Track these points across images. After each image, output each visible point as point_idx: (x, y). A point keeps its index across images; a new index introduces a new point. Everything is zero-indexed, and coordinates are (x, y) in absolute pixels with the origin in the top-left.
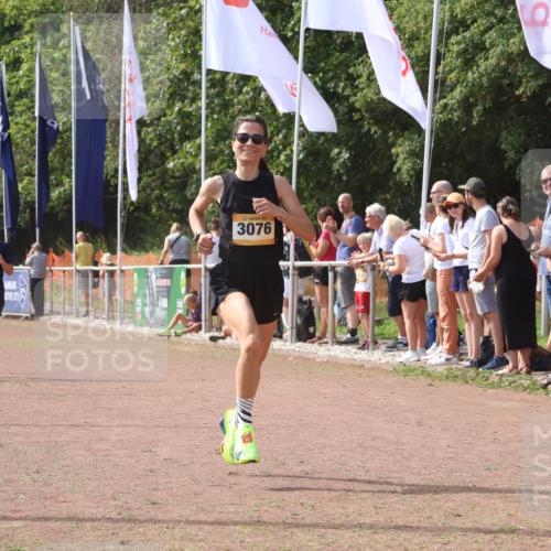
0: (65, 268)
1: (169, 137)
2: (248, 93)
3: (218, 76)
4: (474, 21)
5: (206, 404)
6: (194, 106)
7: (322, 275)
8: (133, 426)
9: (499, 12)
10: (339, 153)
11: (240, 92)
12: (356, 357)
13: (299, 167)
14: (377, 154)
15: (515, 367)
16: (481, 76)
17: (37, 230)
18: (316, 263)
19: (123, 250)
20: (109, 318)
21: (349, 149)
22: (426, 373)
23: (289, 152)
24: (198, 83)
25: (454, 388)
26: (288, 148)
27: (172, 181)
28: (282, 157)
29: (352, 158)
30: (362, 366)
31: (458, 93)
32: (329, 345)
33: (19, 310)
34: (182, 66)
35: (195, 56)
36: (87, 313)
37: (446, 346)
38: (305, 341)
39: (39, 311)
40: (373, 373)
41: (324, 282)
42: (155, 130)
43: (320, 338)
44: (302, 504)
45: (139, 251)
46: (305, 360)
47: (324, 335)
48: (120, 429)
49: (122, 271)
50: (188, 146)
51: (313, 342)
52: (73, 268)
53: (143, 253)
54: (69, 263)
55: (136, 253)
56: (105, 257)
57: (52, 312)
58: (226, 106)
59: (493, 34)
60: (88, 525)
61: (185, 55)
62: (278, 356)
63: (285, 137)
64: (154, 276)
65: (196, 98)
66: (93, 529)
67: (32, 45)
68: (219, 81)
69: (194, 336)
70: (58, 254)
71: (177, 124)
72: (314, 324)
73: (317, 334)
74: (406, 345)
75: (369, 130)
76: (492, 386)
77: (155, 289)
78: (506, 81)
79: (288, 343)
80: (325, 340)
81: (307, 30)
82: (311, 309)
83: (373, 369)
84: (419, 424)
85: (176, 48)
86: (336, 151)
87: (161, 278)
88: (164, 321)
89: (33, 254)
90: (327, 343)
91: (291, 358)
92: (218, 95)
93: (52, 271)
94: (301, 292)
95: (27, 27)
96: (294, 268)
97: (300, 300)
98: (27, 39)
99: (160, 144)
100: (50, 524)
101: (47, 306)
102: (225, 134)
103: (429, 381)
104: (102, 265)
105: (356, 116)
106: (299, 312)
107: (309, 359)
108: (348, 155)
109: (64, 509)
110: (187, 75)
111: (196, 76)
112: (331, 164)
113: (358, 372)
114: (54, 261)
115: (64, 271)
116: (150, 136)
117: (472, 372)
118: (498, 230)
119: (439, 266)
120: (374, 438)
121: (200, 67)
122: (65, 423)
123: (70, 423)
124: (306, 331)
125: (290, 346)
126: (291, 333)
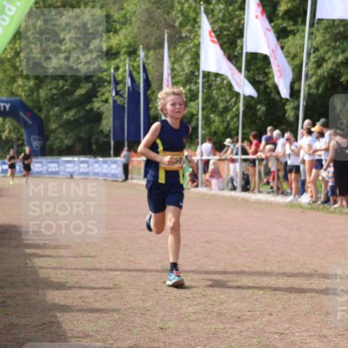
4: (322, 48)
7: (253, 162)
9: (333, 44)
10: (261, 107)
11: (216, 80)
15: (342, 204)
16: (324, 72)
18: (251, 157)
21: (265, 105)
22: (301, 206)
24: (198, 77)
25: (314, 214)
26: (236, 105)
28: (234, 109)
29: (267, 110)
30: (272, 204)
31: (314, 79)
32: (257, 194)
33: (117, 177)
34: (191, 69)
35: (196, 64)
37: (310, 194)
39: (126, 178)
41: (254, 165)
43: (252, 191)
44: (245, 266)
46: (246, 201)
47: (254, 190)
50: (192, 104)
57: (132, 179)
58: (210, 86)
59: (330, 54)
60: (149, 274)
61: (192, 64)
62: (233, 199)
65: (196, 83)
66: (151, 276)
67: (125, 60)
68: (207, 75)
69: (196, 190)
72: (249, 184)
73: (251, 189)
74: (291, 194)
76: (331, 212)
78: (336, 75)
81: (247, 53)
82: (248, 177)
83: (277, 205)
84: (298, 229)
85: (187, 61)
86: (259, 106)
89: (124, 153)
91: (239, 200)
93: (132, 160)
94: (244, 170)
95: (122, 52)
97: (244, 174)
98: (122, 58)
100: (132, 273)
101: (130, 176)
103: (302, 210)
106: (243, 179)
108: (265, 108)
109: (138, 267)
110: (193, 73)
111: (197, 74)
113: (270, 206)
114: (133, 155)
115: (138, 161)
117: (322, 206)
118: (333, 143)
119: (307, 158)
120: (278, 236)
121: (199, 69)
124: (246, 188)
125: (239, 194)
126: (239, 188)
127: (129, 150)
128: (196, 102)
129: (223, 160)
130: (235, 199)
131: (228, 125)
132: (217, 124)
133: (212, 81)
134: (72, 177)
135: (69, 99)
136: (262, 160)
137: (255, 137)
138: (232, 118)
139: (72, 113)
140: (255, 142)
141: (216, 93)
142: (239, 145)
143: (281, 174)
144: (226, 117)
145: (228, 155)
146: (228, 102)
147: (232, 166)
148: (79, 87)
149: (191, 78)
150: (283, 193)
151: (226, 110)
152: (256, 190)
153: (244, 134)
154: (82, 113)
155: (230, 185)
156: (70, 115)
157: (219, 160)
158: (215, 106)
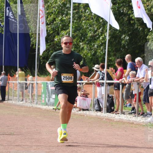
0: (14, 82)
1: (57, 29)
2: (88, 12)
3: (77, 5)
5: (70, 137)
6: (67, 17)
8: (41, 146)
10: (125, 37)
11: (85, 12)
12: (130, 119)
13: (109, 42)
14: (141, 37)
17: (3, 66)
18: (115, 81)
19: (38, 75)
20: (31, 102)
21: (128, 35)
23: (103, 36)
24: (69, 9)
26: (103, 35)
27: (58, 47)
28: (101, 38)
29: (130, 39)
30: (133, 123)
32: (119, 115)
34: (63, 1)
36: (23, 100)
38: (110, 113)
39: (4, 99)
40: (137, 126)
41: (119, 89)
42: (51, 26)
43: (116, 112)
45: (44, 75)
48: (36, 147)
49: (37, 83)
50: (63, 32)
51: (113, 113)
52: (17, 82)
53: (45, 76)
54: (16, 80)
55: (43, 76)
56: (30, 77)
57: (8, 100)
58: (80, 17)
62: (99, 118)
63: (102, 30)
64: (50, 86)
65: (67, 14)
68: (77, 6)
70: (11, 76)
71: (60, 24)
72: (114, 106)
73: (115, 110)
75: (137, 28)
77: (50, 91)
79: (103, 113)
80: (118, 112)
82: (112, 99)
83: (137, 124)
86: (124, 36)
87: (53, 86)
88: (53, 103)
89: (2, 76)
90: (119, 113)
91: (104, 119)
92: (76, 13)
93: (9, 83)
94: (109, 93)
96: (106, 83)
97: (108, 96)
99: (53, 32)
101: (6, 97)
102: (79, 28)
104: (29, 81)
105: (132, 22)
106: (108, 101)
107: (111, 120)
108: (128, 38)
110: (64, 5)
111: (68, 5)
112: (122, 41)
113: (132, 125)
114: (9, 79)
115: (14, 83)
116: (49, 29)
122: (13, 144)
123: (15, 144)
124: (110, 109)
125: (104, 114)
126: (104, 109)
127: (6, 74)
128: (67, 31)
129: (91, 84)
130: (100, 119)
131: (96, 52)
132: (85, 51)
133: (82, 12)
136: (126, 84)
137: (119, 64)
138: (99, 46)
140: (119, 68)
141: (85, 23)
142: (105, 71)
143: (142, 97)
144: (94, 45)
145: (95, 79)
146: (95, 32)
147: (98, 89)
149: (63, 9)
150: (143, 114)
151: (94, 39)
152: (120, 111)
153: (109, 61)
155: (96, 106)
157: (86, 84)
158: (84, 35)
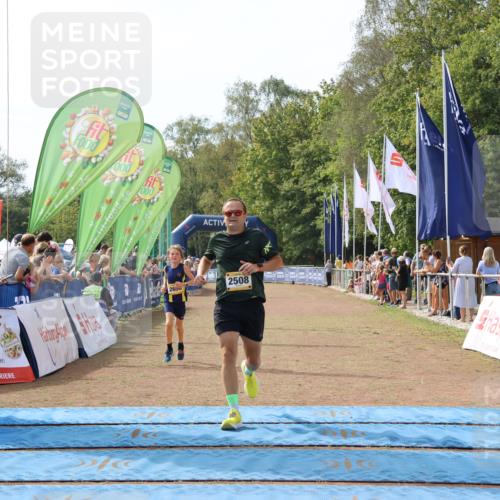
39: (329, 284)
89: (327, 264)
134: (293, 283)
135: (297, 216)
139: (299, 228)
148: (305, 207)
154: (308, 228)
156: (297, 230)
